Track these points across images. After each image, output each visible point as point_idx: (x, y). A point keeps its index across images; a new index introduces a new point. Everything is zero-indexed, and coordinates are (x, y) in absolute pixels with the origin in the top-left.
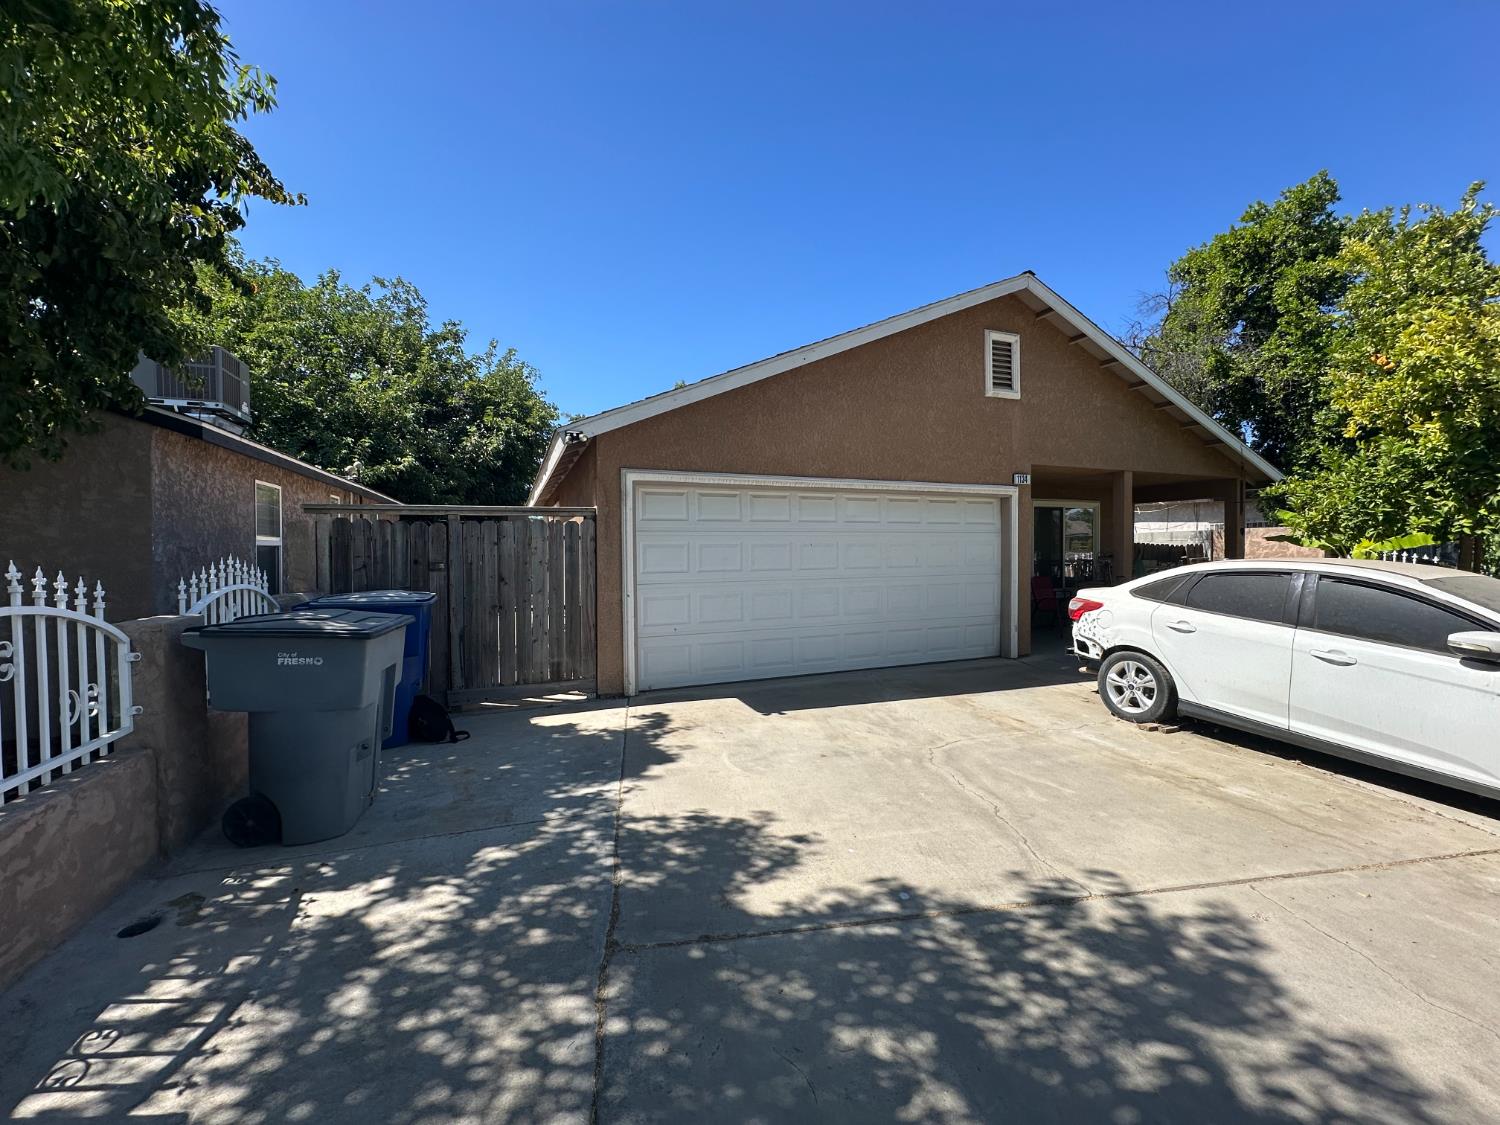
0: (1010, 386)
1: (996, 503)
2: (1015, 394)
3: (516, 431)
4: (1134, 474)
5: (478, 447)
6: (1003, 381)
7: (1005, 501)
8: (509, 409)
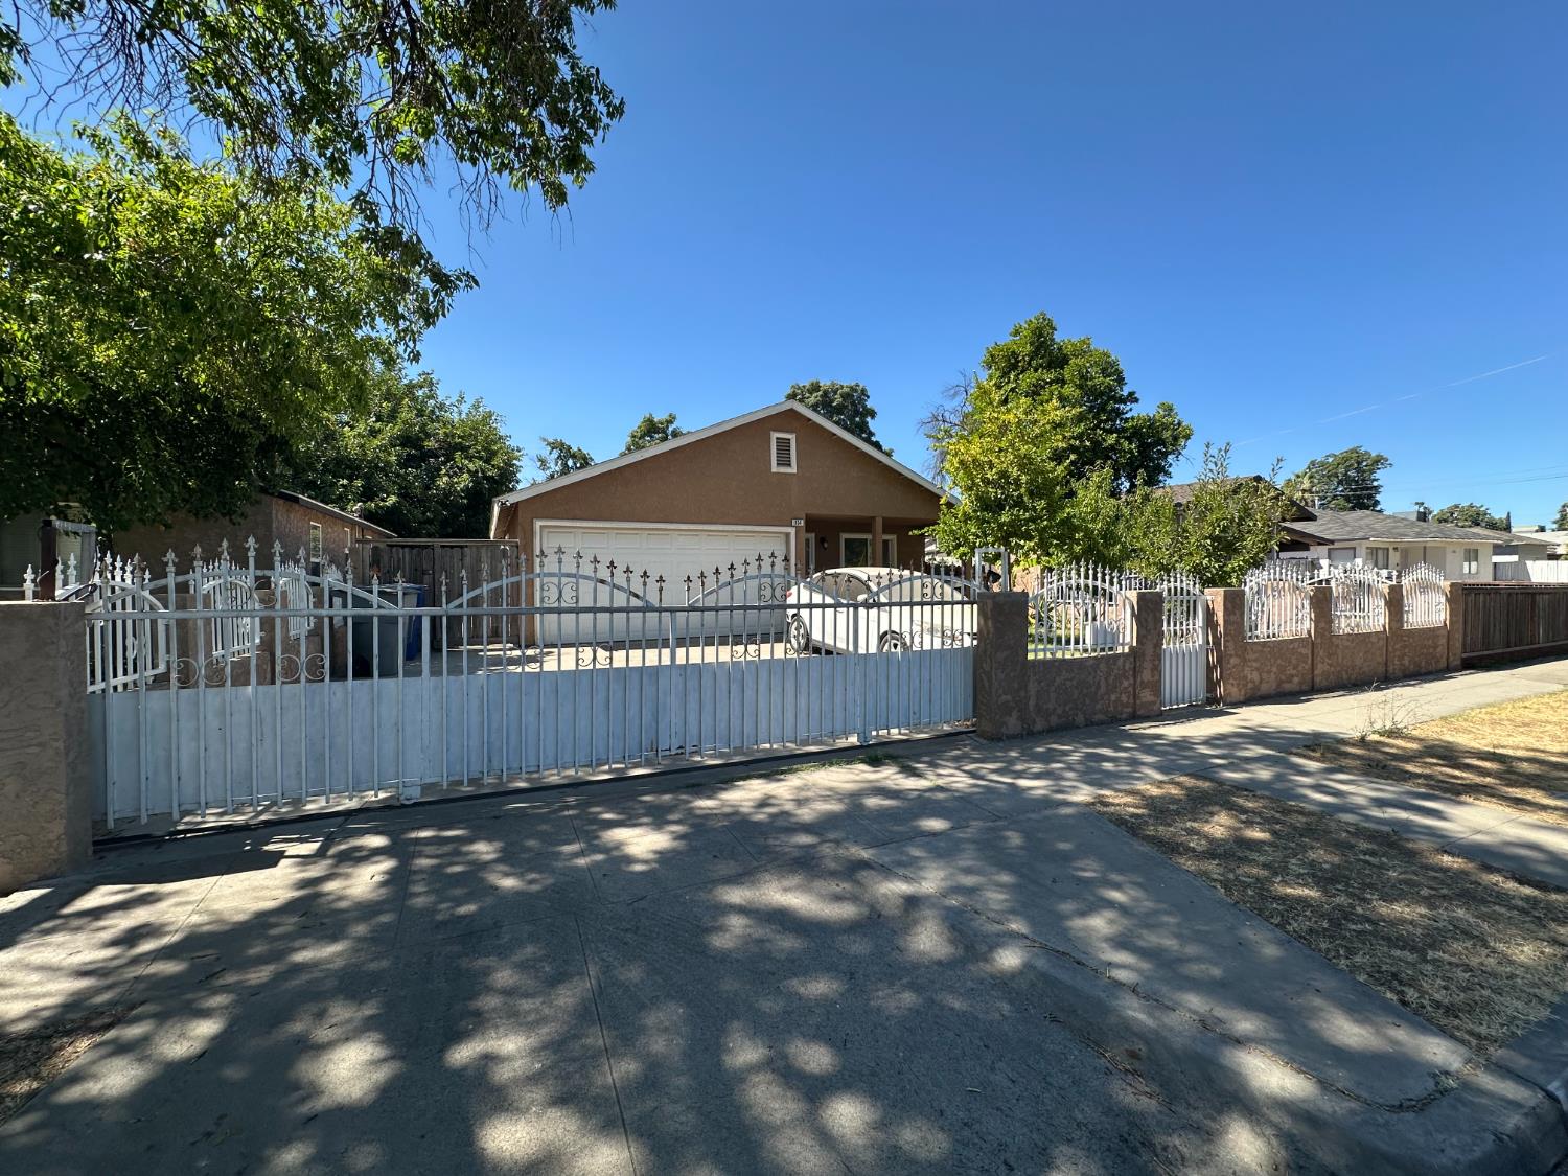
0: (790, 465)
1: (783, 537)
2: (793, 470)
3: (483, 472)
4: (884, 519)
5: (451, 485)
6: (784, 461)
7: (788, 535)
8: (478, 452)
